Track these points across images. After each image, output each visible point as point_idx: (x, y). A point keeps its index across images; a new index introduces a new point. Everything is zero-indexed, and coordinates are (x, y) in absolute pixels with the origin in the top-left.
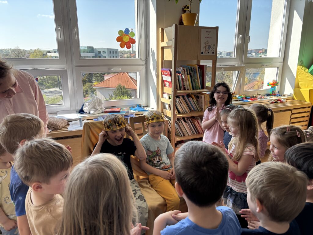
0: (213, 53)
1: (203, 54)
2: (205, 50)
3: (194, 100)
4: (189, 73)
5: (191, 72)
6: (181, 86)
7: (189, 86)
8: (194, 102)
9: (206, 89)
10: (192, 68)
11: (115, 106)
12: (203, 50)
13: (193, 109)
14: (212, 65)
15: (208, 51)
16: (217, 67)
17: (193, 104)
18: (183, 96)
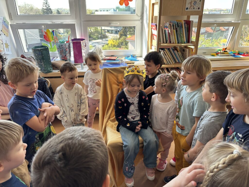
0: (199, 8)
1: (188, 10)
2: (190, 6)
3: (178, 53)
4: (175, 28)
5: (177, 27)
6: (167, 40)
7: (174, 40)
8: (179, 55)
9: (191, 43)
10: (179, 23)
11: (114, 55)
12: (188, 6)
13: (177, 61)
14: (198, 21)
15: (193, 6)
16: (202, 22)
17: (178, 57)
18: (169, 49)
